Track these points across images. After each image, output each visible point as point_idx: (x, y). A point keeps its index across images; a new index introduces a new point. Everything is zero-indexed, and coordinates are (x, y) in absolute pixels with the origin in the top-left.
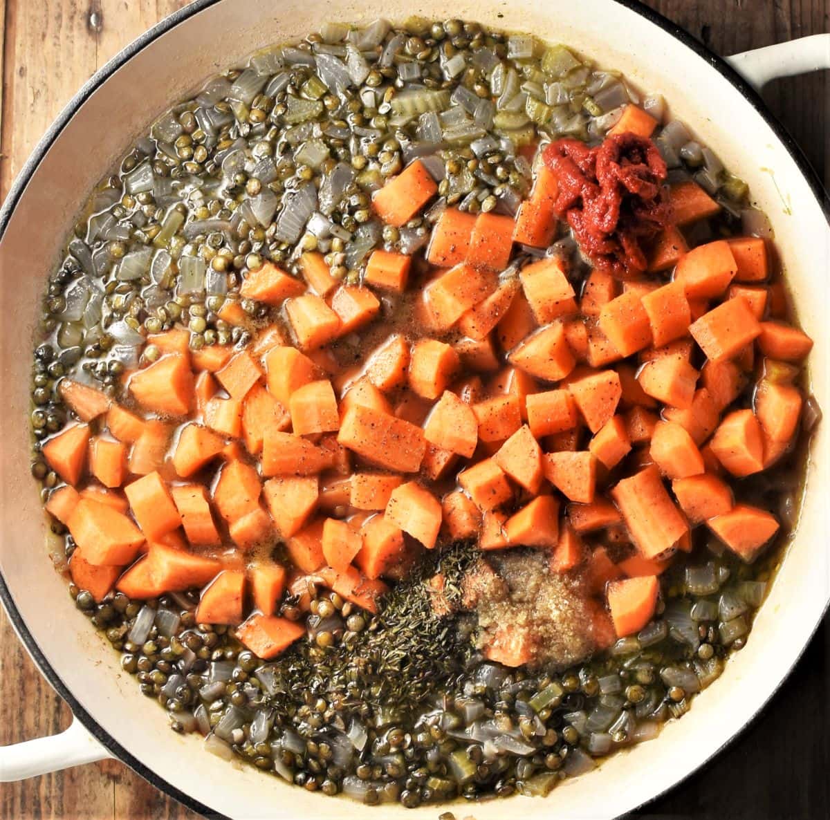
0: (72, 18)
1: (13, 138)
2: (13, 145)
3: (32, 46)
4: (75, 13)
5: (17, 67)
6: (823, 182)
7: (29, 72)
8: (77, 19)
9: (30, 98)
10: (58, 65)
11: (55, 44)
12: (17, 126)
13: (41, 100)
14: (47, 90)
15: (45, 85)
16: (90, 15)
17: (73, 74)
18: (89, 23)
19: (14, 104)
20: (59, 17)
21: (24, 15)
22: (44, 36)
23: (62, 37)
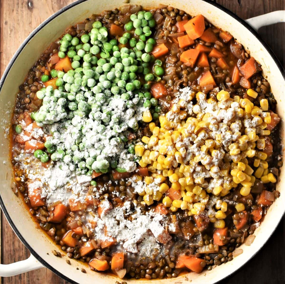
0: (22, 4)
1: (4, 46)
2: (4, 48)
3: (9, 14)
4: (23, 2)
5: (4, 21)
6: (283, 66)
7: (8, 23)
8: (24, 4)
9: (9, 32)
10: (18, 20)
11: (17, 13)
12: (5, 42)
13: (13, 33)
14: (15, 29)
15: (14, 27)
16: (28, 3)
17: (23, 23)
18: (28, 5)
19: (4, 34)
20: (18, 4)
21: (6, 4)
22: (13, 10)
23: (19, 10)
